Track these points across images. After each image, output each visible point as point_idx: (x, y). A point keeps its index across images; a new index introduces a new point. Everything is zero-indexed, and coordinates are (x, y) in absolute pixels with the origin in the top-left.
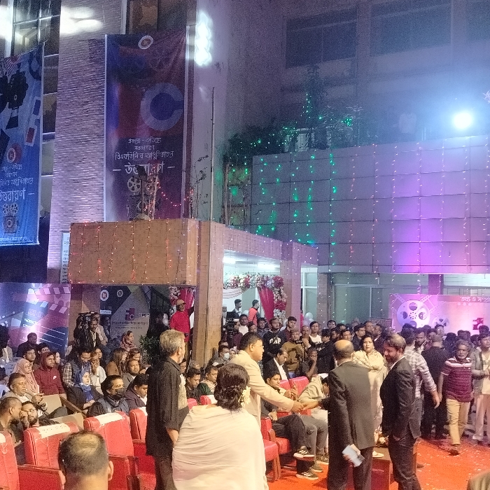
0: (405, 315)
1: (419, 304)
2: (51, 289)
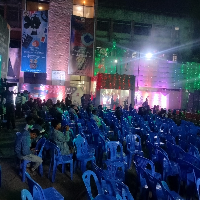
2: (49, 87)
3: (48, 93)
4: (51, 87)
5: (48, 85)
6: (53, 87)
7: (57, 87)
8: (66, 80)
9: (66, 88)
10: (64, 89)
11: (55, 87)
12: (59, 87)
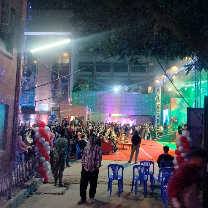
0: (106, 121)
1: (108, 119)
2: (37, 116)
3: (36, 120)
4: (38, 116)
5: (36, 115)
6: (40, 116)
7: (42, 116)
8: (49, 111)
9: (48, 116)
10: (47, 117)
11: (41, 116)
12: (43, 115)
